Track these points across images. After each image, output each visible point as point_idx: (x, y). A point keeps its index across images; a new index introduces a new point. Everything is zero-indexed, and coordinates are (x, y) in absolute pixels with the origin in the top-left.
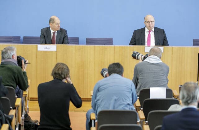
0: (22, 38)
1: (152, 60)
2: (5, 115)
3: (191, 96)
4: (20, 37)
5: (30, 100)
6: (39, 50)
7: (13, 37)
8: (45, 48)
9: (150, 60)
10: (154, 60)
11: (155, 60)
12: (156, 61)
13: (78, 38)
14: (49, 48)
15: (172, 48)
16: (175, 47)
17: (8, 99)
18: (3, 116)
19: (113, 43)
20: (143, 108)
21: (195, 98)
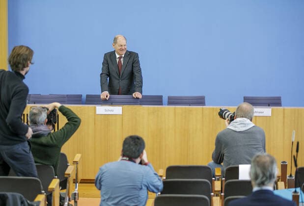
0: (84, 97)
1: (239, 126)
2: (29, 201)
3: (268, 174)
4: (81, 95)
5: (80, 183)
6: (98, 113)
7: (67, 95)
8: (106, 110)
9: (236, 127)
10: (241, 127)
11: (242, 125)
12: (244, 127)
13: (162, 96)
14: (112, 111)
15: (284, 109)
16: (288, 108)
17: (39, 180)
18: (26, 203)
19: (206, 104)
20: (225, 193)
21: (272, 177)
